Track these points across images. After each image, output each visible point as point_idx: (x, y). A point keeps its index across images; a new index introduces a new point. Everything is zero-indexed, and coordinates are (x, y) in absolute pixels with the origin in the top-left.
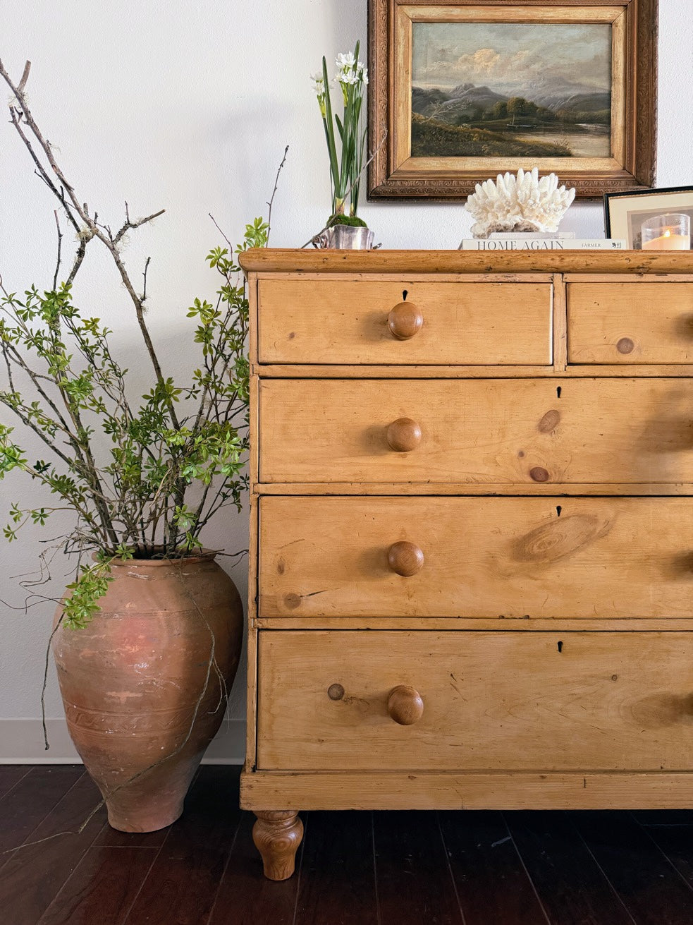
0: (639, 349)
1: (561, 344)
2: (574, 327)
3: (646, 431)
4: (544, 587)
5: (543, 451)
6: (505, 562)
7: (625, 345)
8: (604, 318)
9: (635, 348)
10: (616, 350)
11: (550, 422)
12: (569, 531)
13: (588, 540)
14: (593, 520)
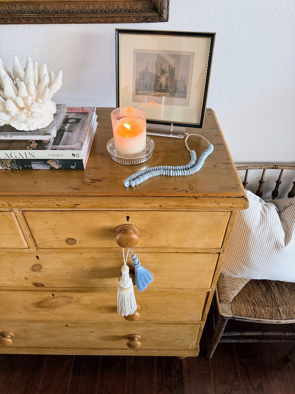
0: (80, 242)
1: (30, 240)
2: (35, 233)
3: (92, 271)
4: (53, 314)
5: (37, 278)
6: (32, 308)
7: (71, 241)
8: (53, 229)
9: (77, 242)
10: (65, 243)
11: (37, 268)
12: (60, 300)
13: (69, 303)
14: (72, 298)
